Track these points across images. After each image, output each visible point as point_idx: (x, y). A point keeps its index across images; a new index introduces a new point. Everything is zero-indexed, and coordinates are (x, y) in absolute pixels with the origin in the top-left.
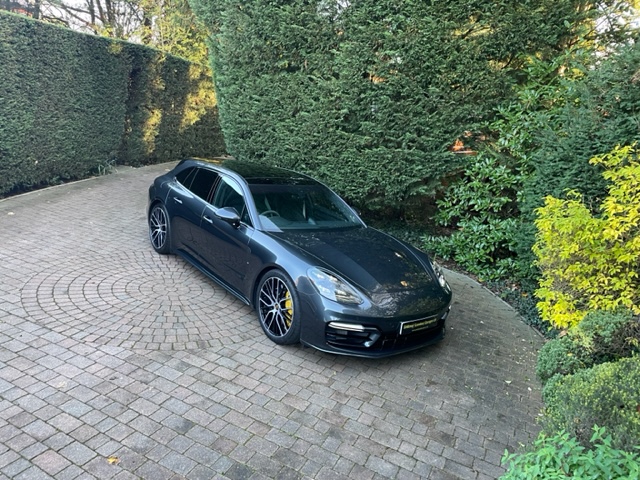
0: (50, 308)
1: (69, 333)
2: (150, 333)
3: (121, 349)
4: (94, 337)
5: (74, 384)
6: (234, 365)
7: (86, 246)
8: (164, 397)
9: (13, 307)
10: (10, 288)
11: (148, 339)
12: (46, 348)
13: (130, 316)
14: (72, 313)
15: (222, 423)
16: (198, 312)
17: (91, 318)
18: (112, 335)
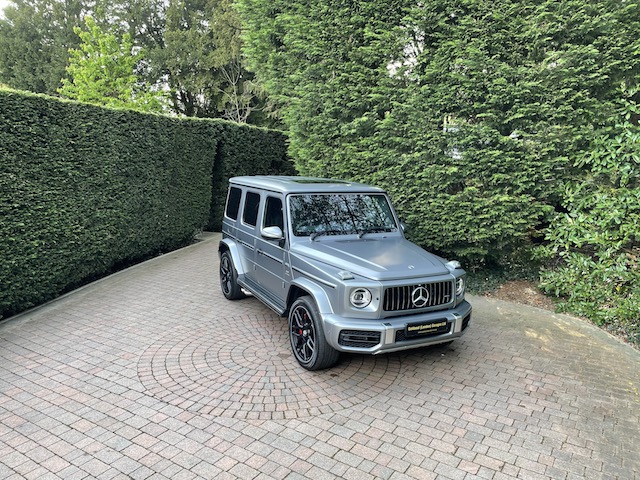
0: (165, 381)
1: (185, 405)
3: (235, 420)
4: (208, 409)
6: (349, 435)
7: (190, 315)
8: (284, 471)
9: (131, 381)
11: (259, 407)
14: (184, 384)
17: (203, 388)
18: (226, 404)
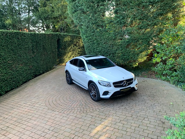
0: (53, 106)
2: (80, 109)
3: (74, 114)
4: (66, 112)
5: (65, 124)
6: (104, 114)
7: (57, 88)
8: (88, 125)
9: (44, 107)
10: (42, 102)
14: (59, 106)
15: (106, 130)
16: (90, 101)
17: (64, 107)
18: (70, 110)
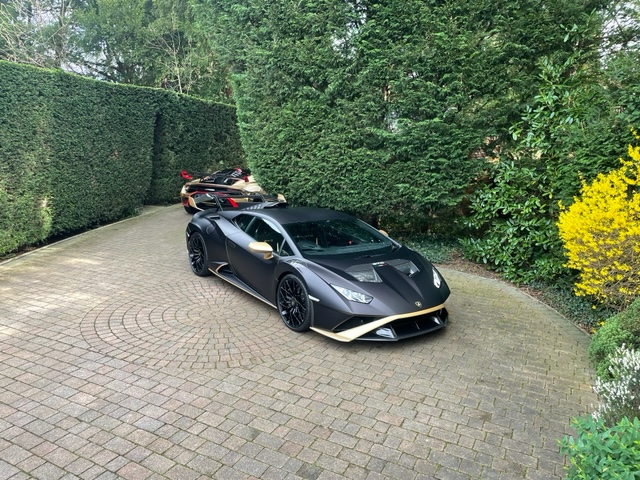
0: (109, 339)
1: (131, 359)
2: (205, 354)
3: (181, 370)
4: (153, 362)
5: (143, 404)
6: (288, 377)
7: (132, 282)
8: (228, 410)
9: (75, 340)
12: (112, 374)
13: (184, 340)
14: (129, 341)
15: (287, 430)
16: (246, 332)
17: (148, 344)
18: (170, 357)
